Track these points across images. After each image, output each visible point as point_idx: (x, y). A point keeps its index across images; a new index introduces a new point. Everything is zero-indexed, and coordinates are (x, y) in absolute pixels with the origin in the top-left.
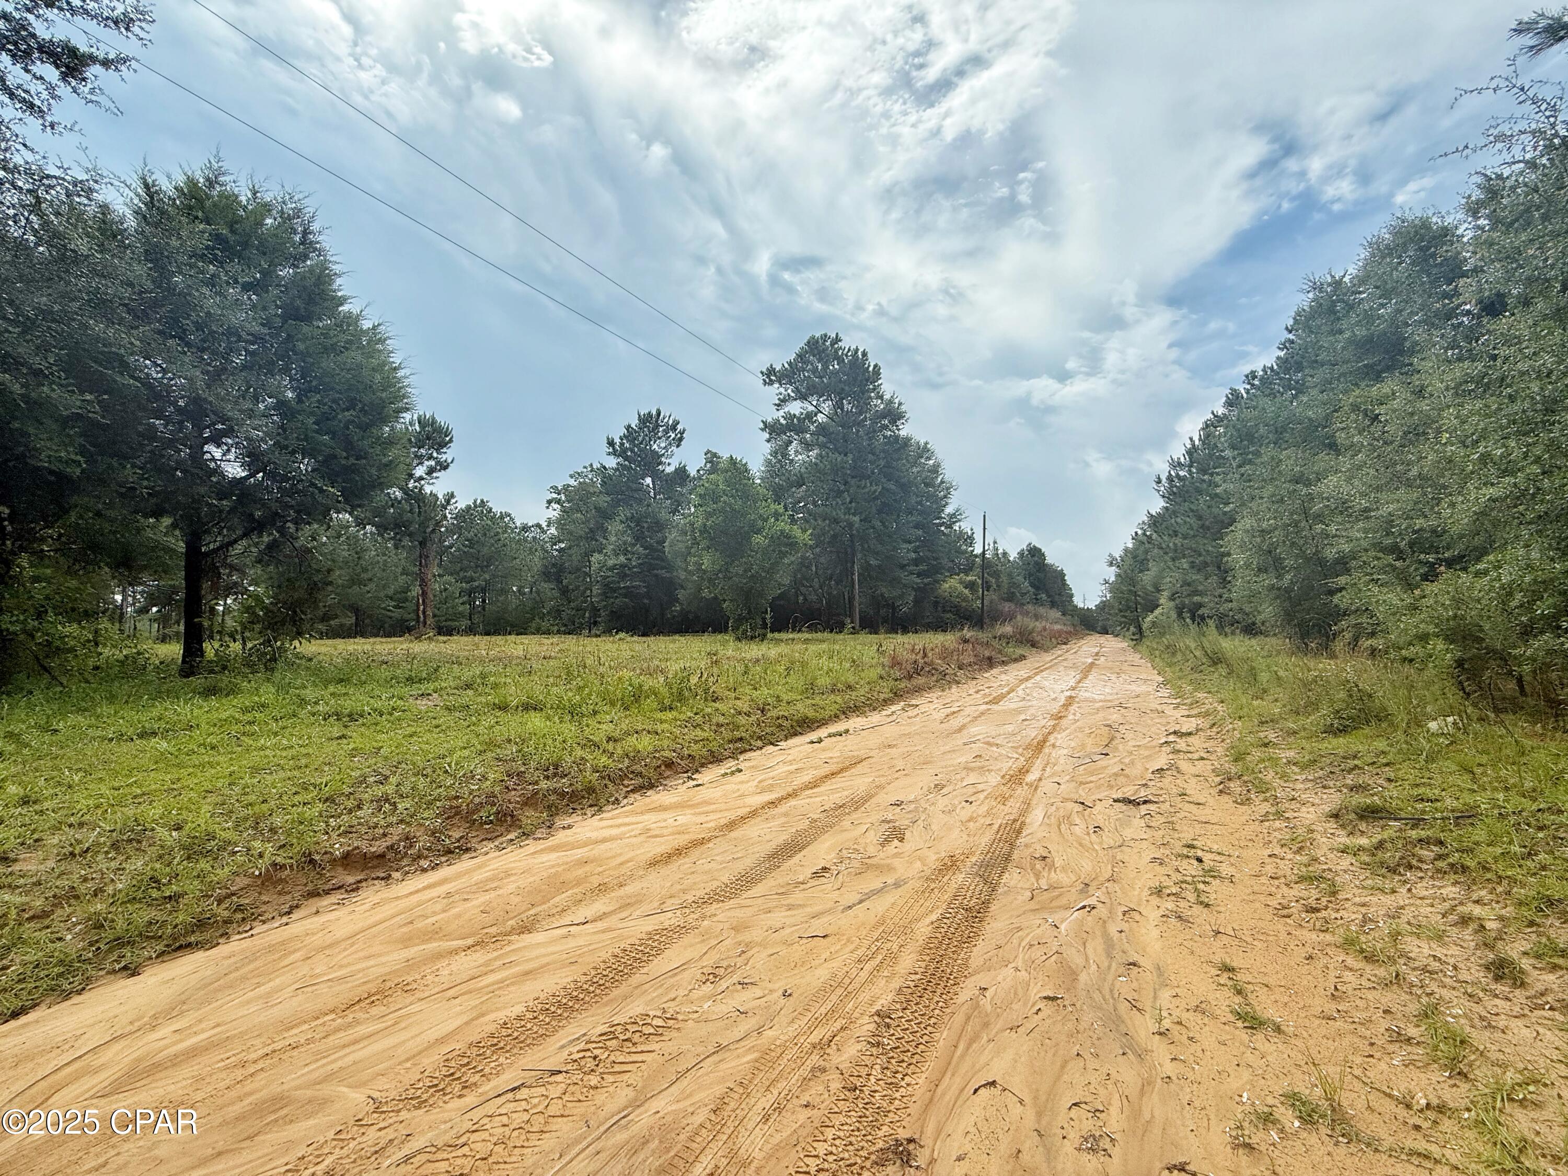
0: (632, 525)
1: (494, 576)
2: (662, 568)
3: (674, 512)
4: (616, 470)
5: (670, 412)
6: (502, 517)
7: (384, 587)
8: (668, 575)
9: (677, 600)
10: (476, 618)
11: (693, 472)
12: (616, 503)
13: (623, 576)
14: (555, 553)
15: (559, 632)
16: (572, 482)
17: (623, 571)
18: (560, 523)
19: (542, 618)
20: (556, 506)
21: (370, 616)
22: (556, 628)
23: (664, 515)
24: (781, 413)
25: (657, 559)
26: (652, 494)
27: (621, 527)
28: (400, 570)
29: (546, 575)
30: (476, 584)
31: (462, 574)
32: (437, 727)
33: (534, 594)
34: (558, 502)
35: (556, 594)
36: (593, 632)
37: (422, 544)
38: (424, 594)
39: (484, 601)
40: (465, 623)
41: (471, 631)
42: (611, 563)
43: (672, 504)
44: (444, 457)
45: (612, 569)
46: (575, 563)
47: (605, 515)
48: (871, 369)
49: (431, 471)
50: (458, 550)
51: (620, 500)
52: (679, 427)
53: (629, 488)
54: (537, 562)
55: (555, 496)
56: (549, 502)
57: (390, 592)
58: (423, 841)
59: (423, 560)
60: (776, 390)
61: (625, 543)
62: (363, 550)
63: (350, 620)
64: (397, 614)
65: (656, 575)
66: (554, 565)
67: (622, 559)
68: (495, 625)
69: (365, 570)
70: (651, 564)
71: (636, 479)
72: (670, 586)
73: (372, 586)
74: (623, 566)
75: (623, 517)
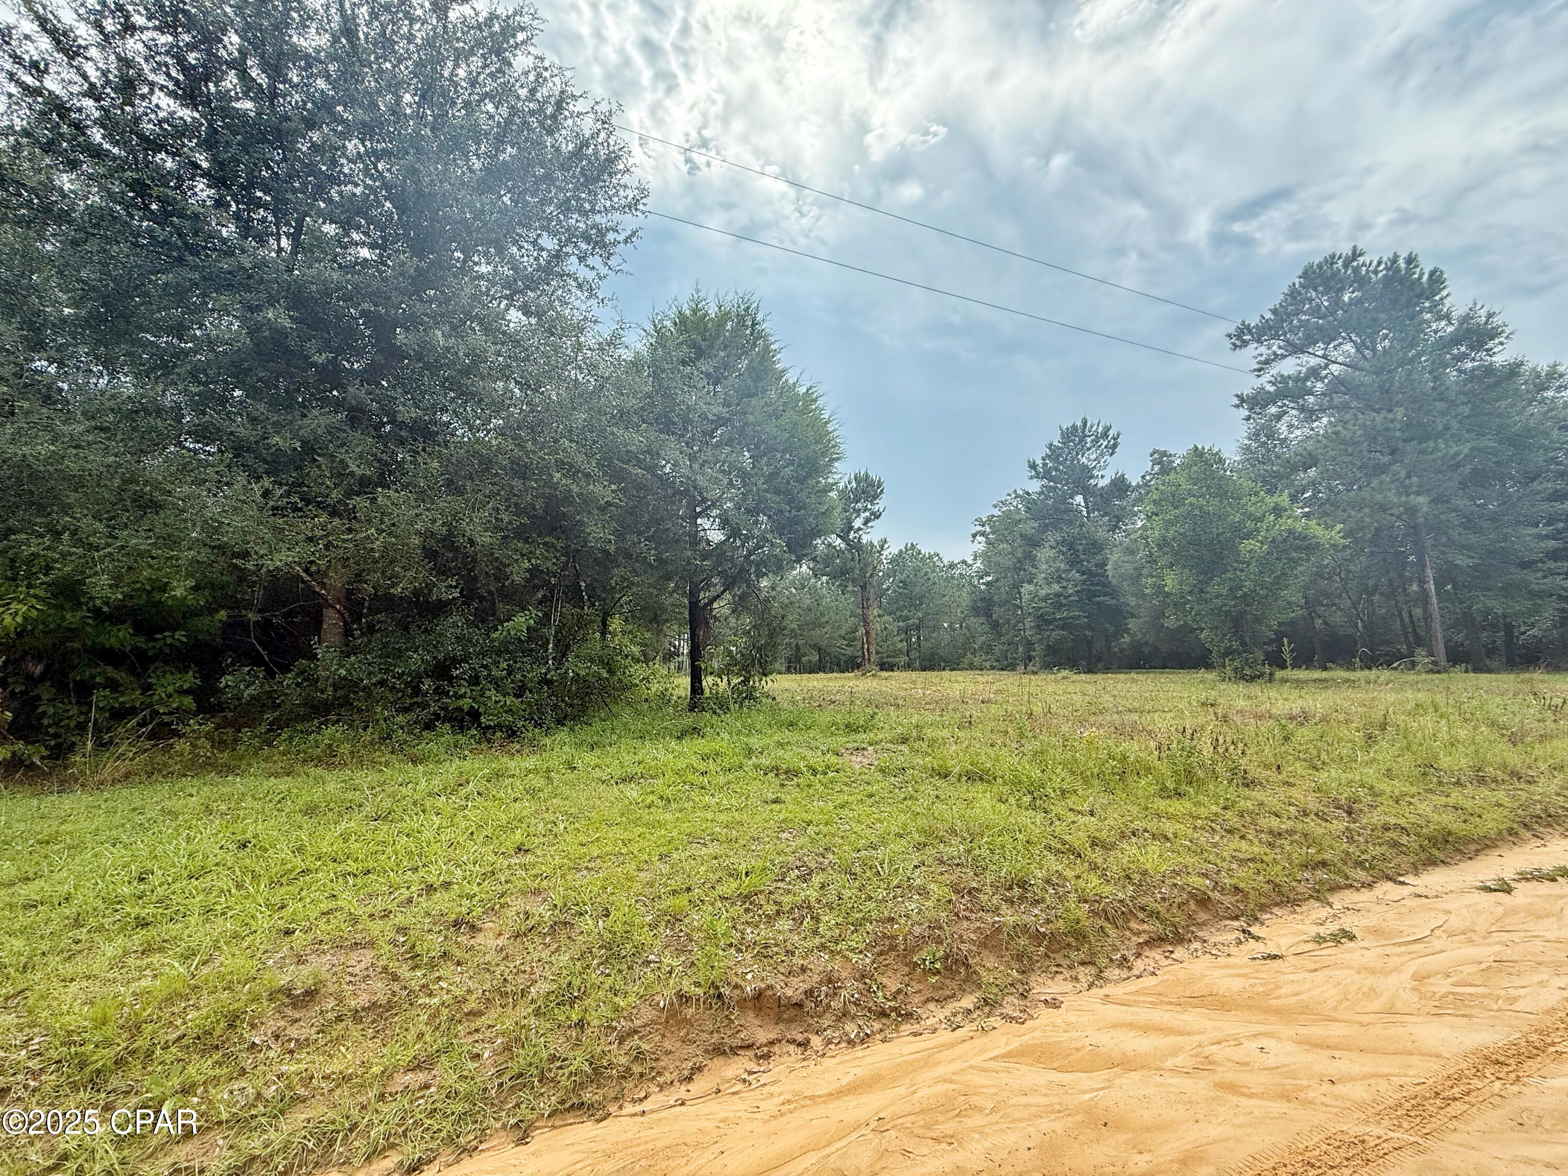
0: (1064, 549)
1: (927, 614)
2: (1106, 594)
3: (1114, 528)
4: (1042, 493)
5: (1097, 419)
6: (930, 557)
7: (839, 627)
8: (1114, 602)
9: (1127, 631)
10: (913, 655)
11: (1134, 479)
12: (1044, 528)
13: (1059, 606)
14: (983, 587)
15: (992, 668)
16: (997, 512)
17: (1058, 601)
18: (984, 556)
19: (974, 654)
20: (980, 538)
21: (829, 654)
22: (988, 664)
23: (1101, 534)
24: (1267, 377)
25: (1097, 584)
26: (1085, 513)
27: (1052, 553)
28: (848, 613)
29: (976, 610)
30: (911, 622)
31: (898, 614)
32: (871, 796)
33: (965, 631)
34: (983, 534)
35: (986, 628)
36: (1030, 668)
37: (863, 588)
38: (867, 634)
39: (919, 638)
40: (903, 659)
41: (909, 667)
42: (1043, 593)
43: (1110, 521)
44: (877, 507)
45: (1045, 599)
46: (1004, 597)
47: (1033, 542)
48: (1425, 278)
49: (867, 521)
50: (895, 591)
51: (1046, 525)
52: (1111, 433)
53: (1057, 509)
54: (965, 599)
55: (979, 528)
56: (974, 536)
57: (843, 632)
58: (850, 989)
59: (864, 604)
60: (1253, 353)
61: (1058, 570)
62: (821, 598)
63: (815, 658)
64: (849, 651)
65: (1098, 603)
66: (982, 599)
67: (1056, 587)
68: (930, 660)
69: (823, 615)
70: (1090, 590)
71: (1064, 499)
72: (1118, 615)
73: (828, 628)
74: (1058, 595)
75: (1053, 543)
